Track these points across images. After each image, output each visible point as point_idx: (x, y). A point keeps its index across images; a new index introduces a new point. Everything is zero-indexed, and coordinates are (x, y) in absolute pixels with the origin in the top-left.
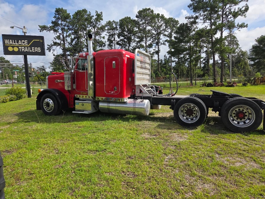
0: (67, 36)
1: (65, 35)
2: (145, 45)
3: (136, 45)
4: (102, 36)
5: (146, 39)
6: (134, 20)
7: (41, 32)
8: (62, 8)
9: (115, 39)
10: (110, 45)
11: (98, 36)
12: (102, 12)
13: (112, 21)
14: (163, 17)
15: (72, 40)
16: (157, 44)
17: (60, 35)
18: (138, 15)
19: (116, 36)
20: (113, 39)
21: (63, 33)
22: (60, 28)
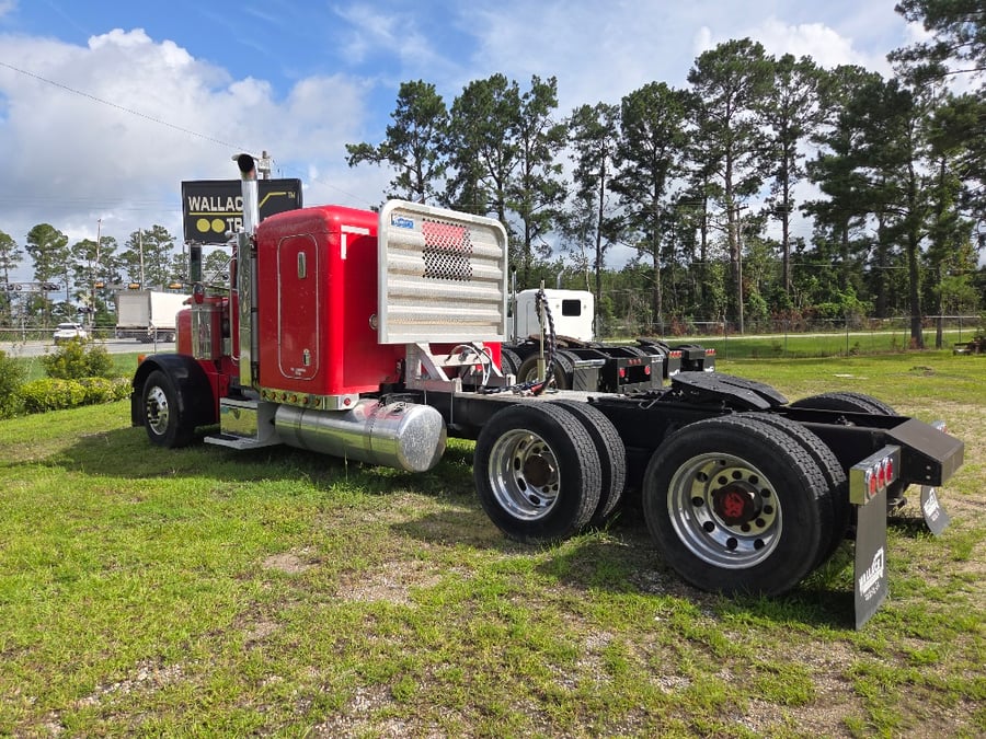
0: (430, 173)
1: (425, 171)
2: (724, 185)
3: (690, 186)
4: (554, 163)
5: (730, 162)
6: (682, 94)
7: (354, 166)
8: (420, 82)
9: (603, 169)
10: (585, 194)
11: (539, 165)
12: (554, 78)
13: (593, 106)
14: (807, 67)
15: (452, 186)
16: (782, 176)
17: (408, 172)
18: (697, 70)
19: (608, 160)
20: (595, 171)
21: (418, 163)
22: (411, 148)
